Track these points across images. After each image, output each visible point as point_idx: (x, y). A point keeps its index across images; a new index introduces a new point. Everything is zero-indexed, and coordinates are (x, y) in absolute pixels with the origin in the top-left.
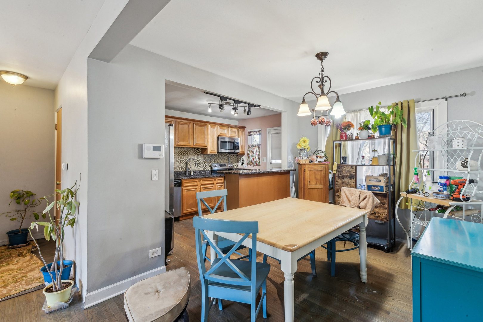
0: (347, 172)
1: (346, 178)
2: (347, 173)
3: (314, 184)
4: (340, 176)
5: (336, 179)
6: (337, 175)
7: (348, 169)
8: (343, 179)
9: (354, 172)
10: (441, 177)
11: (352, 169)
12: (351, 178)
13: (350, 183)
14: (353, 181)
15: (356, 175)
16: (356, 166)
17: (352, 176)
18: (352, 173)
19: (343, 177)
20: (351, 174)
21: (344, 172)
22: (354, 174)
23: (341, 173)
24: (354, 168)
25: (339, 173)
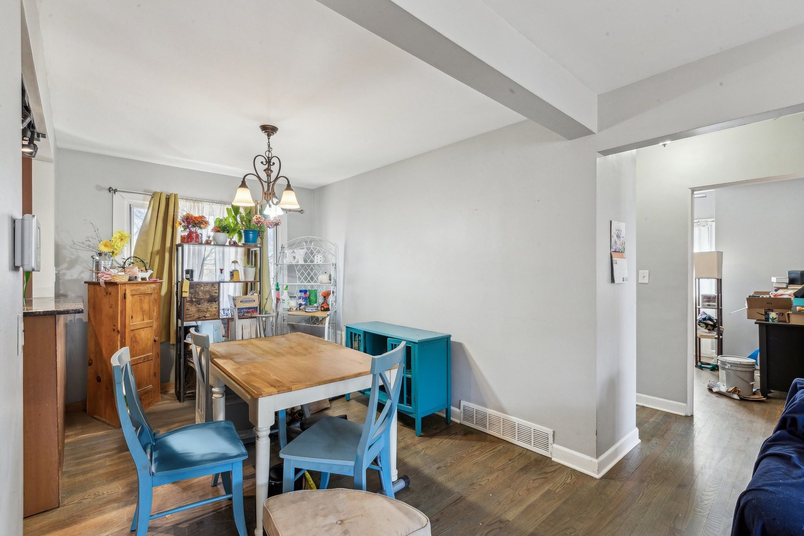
0: (205, 292)
1: (204, 302)
2: (205, 294)
3: (138, 320)
4: (194, 300)
5: (187, 305)
6: (189, 299)
7: (207, 289)
8: (199, 304)
9: (216, 293)
10: (301, 291)
11: (213, 288)
12: (212, 302)
13: (211, 309)
14: (215, 305)
15: (218, 297)
16: (219, 283)
17: (214, 299)
18: (214, 294)
19: (199, 302)
20: (212, 296)
21: (200, 293)
22: (217, 295)
23: (195, 295)
24: (217, 287)
25: (193, 296)
